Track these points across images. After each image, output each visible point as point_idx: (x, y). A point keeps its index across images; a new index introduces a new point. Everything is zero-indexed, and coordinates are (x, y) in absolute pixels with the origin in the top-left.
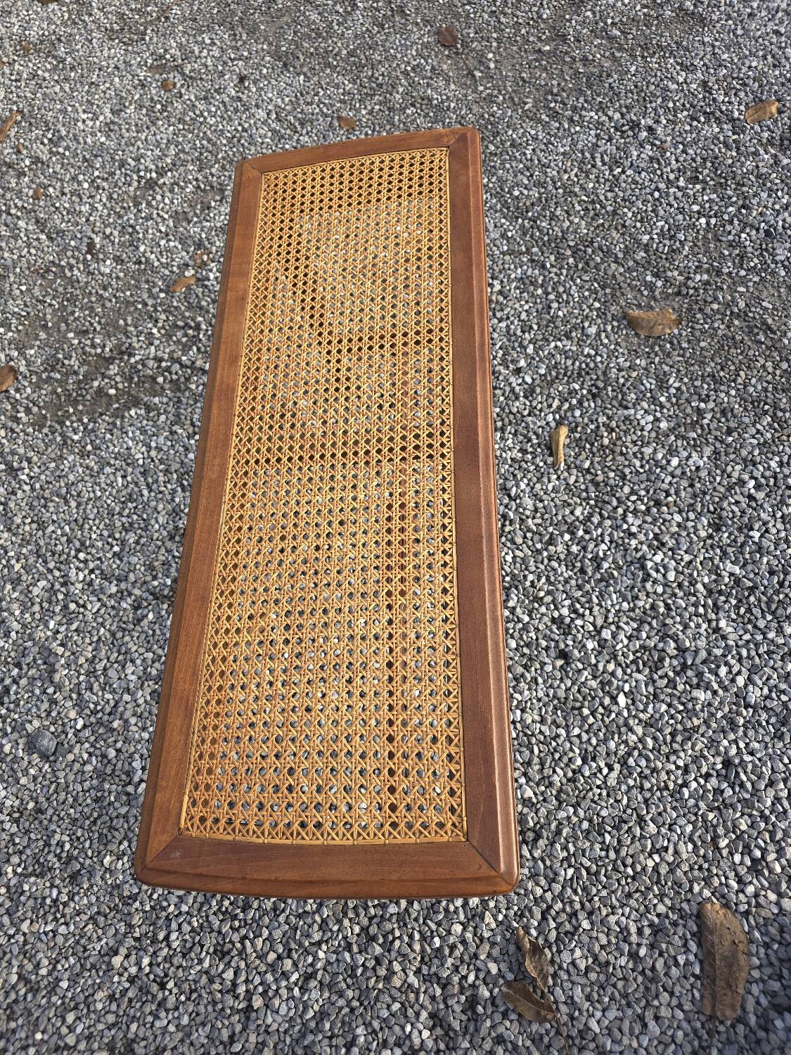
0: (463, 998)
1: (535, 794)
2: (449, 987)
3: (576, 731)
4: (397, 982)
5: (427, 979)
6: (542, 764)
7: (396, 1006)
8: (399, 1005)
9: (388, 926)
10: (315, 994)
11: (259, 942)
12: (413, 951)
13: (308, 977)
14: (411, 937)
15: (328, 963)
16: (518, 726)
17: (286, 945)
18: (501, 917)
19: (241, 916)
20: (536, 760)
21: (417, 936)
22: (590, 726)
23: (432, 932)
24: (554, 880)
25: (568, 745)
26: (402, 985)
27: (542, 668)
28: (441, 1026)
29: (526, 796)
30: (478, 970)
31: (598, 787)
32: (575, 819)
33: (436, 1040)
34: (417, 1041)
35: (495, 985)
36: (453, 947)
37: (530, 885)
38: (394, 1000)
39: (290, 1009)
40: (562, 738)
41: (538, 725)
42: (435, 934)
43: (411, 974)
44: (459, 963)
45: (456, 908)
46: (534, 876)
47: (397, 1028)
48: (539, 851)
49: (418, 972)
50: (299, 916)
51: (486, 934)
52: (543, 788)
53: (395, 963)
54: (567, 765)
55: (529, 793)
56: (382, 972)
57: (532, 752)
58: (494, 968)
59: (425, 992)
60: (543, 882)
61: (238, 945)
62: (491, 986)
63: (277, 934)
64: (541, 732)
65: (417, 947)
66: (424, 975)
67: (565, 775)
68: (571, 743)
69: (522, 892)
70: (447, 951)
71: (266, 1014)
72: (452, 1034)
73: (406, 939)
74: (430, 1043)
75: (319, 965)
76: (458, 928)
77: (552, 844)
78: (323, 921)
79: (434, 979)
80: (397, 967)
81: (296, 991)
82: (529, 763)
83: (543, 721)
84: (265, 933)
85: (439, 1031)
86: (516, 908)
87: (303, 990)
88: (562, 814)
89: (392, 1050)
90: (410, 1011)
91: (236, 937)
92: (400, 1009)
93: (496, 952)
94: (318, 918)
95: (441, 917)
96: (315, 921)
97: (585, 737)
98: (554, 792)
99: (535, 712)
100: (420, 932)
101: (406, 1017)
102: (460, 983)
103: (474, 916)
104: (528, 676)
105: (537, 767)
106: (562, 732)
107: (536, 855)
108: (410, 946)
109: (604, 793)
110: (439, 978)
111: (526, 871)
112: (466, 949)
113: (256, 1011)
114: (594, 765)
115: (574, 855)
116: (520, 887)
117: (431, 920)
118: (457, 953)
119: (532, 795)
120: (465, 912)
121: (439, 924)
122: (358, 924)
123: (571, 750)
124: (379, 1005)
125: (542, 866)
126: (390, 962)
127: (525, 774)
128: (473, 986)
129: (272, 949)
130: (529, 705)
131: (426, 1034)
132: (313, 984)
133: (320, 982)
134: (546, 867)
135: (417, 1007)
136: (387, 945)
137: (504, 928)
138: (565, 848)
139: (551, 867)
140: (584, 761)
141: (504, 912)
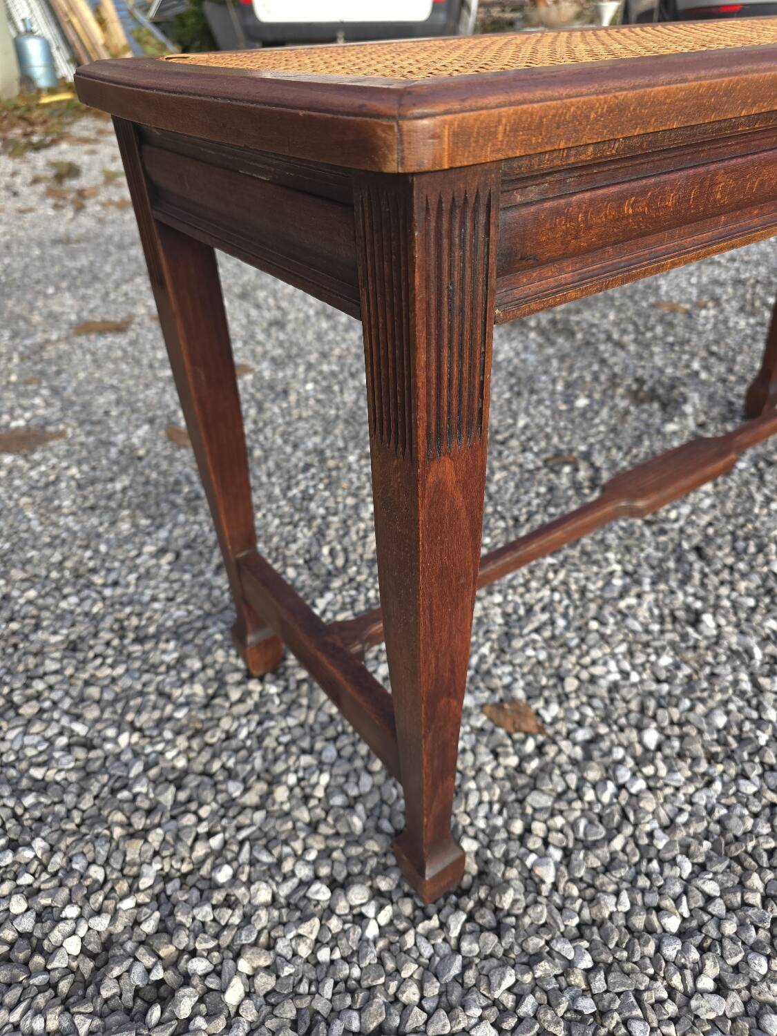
0: (158, 974)
1: (555, 886)
2: (165, 937)
3: (712, 888)
4: (134, 850)
5: (160, 899)
6: (607, 869)
7: (97, 873)
8: (101, 878)
9: (208, 795)
10: (68, 762)
11: (106, 671)
12: (192, 848)
13: (88, 745)
14: (210, 834)
15: (117, 757)
16: (624, 796)
17: (116, 700)
18: (324, 955)
19: (126, 641)
20: (604, 852)
21: (216, 842)
22: (745, 904)
23: (236, 859)
24: (450, 1010)
25: (677, 888)
26: (133, 864)
27: (735, 780)
28: (96, 969)
29: (539, 871)
30: (217, 972)
31: (671, 990)
32: (578, 979)
33: (69, 970)
34: (56, 936)
35: (209, 1017)
36: (229, 903)
37: (410, 969)
38: (106, 863)
39: (35, 747)
40: (676, 871)
41: (655, 824)
42: (235, 864)
43: (157, 866)
44: (212, 931)
45: (293, 874)
46: (430, 970)
47: (64, 893)
48: (476, 948)
49: (165, 878)
50: (161, 694)
51: (282, 947)
52: (575, 891)
53: (160, 831)
54: (648, 909)
55: (547, 874)
56: (139, 822)
57: (609, 839)
58: (234, 994)
59: (138, 905)
60: (433, 989)
61: (91, 654)
62: (203, 1007)
63: (126, 682)
64: (651, 835)
65: (200, 850)
66: (164, 890)
67: (628, 915)
68: (685, 892)
69: (390, 965)
70: (218, 897)
71: (17, 726)
72: (91, 990)
73: (203, 828)
74: (59, 962)
75: (109, 746)
76: (263, 893)
77: (505, 961)
78: (170, 718)
79: (166, 908)
80: (155, 837)
81: (63, 741)
82: (589, 847)
83: (669, 827)
84: (120, 670)
85: (87, 966)
86: (356, 972)
87: (68, 748)
88: (565, 948)
89: (28, 909)
90: (100, 897)
91: (99, 649)
92: (96, 881)
93: (265, 983)
94: (169, 708)
95: (265, 858)
96: (163, 709)
97: (718, 908)
98: (586, 914)
99: (668, 807)
100: (225, 843)
101: (87, 898)
102: (181, 952)
103: (297, 908)
104: (703, 767)
105: (595, 862)
106: (687, 868)
107: (465, 946)
108: (196, 839)
109: (671, 1008)
110: (172, 914)
111: (427, 950)
112: (239, 927)
113: (18, 715)
114: (695, 955)
115: (521, 1020)
116: (394, 957)
117: (251, 848)
118: (226, 915)
119: (549, 879)
120: (295, 891)
121: (253, 862)
122: (189, 760)
123: (677, 900)
124: (88, 848)
125: (455, 970)
126: (159, 825)
127: (567, 853)
128: (186, 979)
129: (103, 689)
130: (668, 791)
131: (73, 945)
132: (80, 753)
133: (88, 760)
134: (459, 979)
135: (110, 904)
136: (180, 809)
137: (312, 975)
138: (519, 995)
139: (467, 991)
140: (682, 934)
141: (337, 955)
